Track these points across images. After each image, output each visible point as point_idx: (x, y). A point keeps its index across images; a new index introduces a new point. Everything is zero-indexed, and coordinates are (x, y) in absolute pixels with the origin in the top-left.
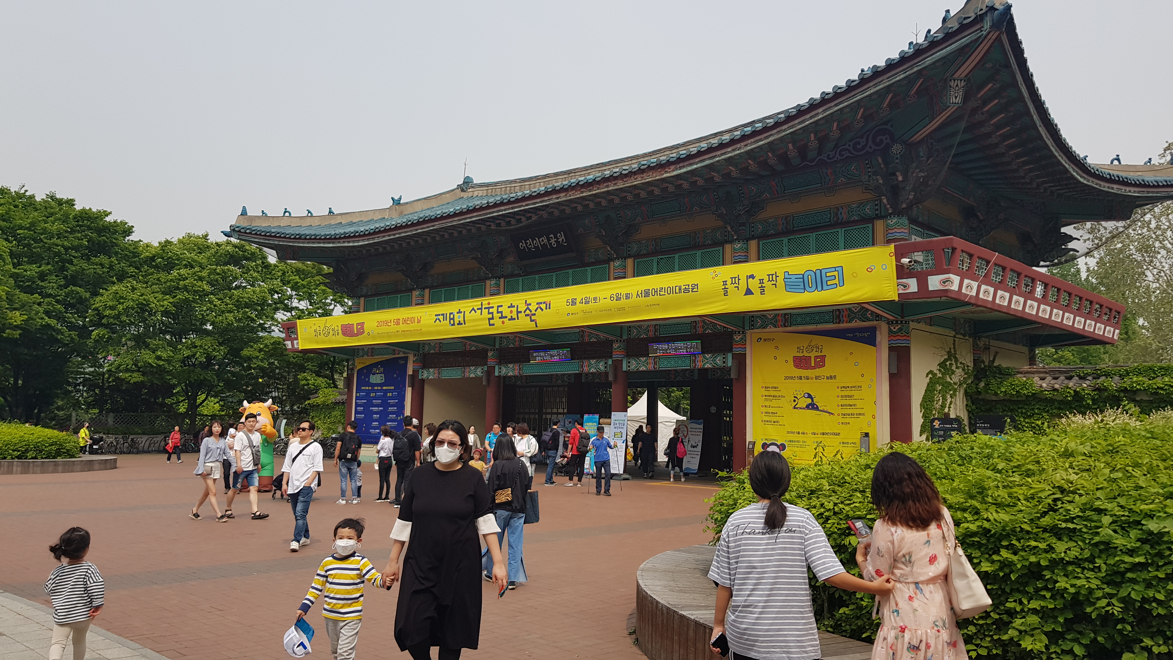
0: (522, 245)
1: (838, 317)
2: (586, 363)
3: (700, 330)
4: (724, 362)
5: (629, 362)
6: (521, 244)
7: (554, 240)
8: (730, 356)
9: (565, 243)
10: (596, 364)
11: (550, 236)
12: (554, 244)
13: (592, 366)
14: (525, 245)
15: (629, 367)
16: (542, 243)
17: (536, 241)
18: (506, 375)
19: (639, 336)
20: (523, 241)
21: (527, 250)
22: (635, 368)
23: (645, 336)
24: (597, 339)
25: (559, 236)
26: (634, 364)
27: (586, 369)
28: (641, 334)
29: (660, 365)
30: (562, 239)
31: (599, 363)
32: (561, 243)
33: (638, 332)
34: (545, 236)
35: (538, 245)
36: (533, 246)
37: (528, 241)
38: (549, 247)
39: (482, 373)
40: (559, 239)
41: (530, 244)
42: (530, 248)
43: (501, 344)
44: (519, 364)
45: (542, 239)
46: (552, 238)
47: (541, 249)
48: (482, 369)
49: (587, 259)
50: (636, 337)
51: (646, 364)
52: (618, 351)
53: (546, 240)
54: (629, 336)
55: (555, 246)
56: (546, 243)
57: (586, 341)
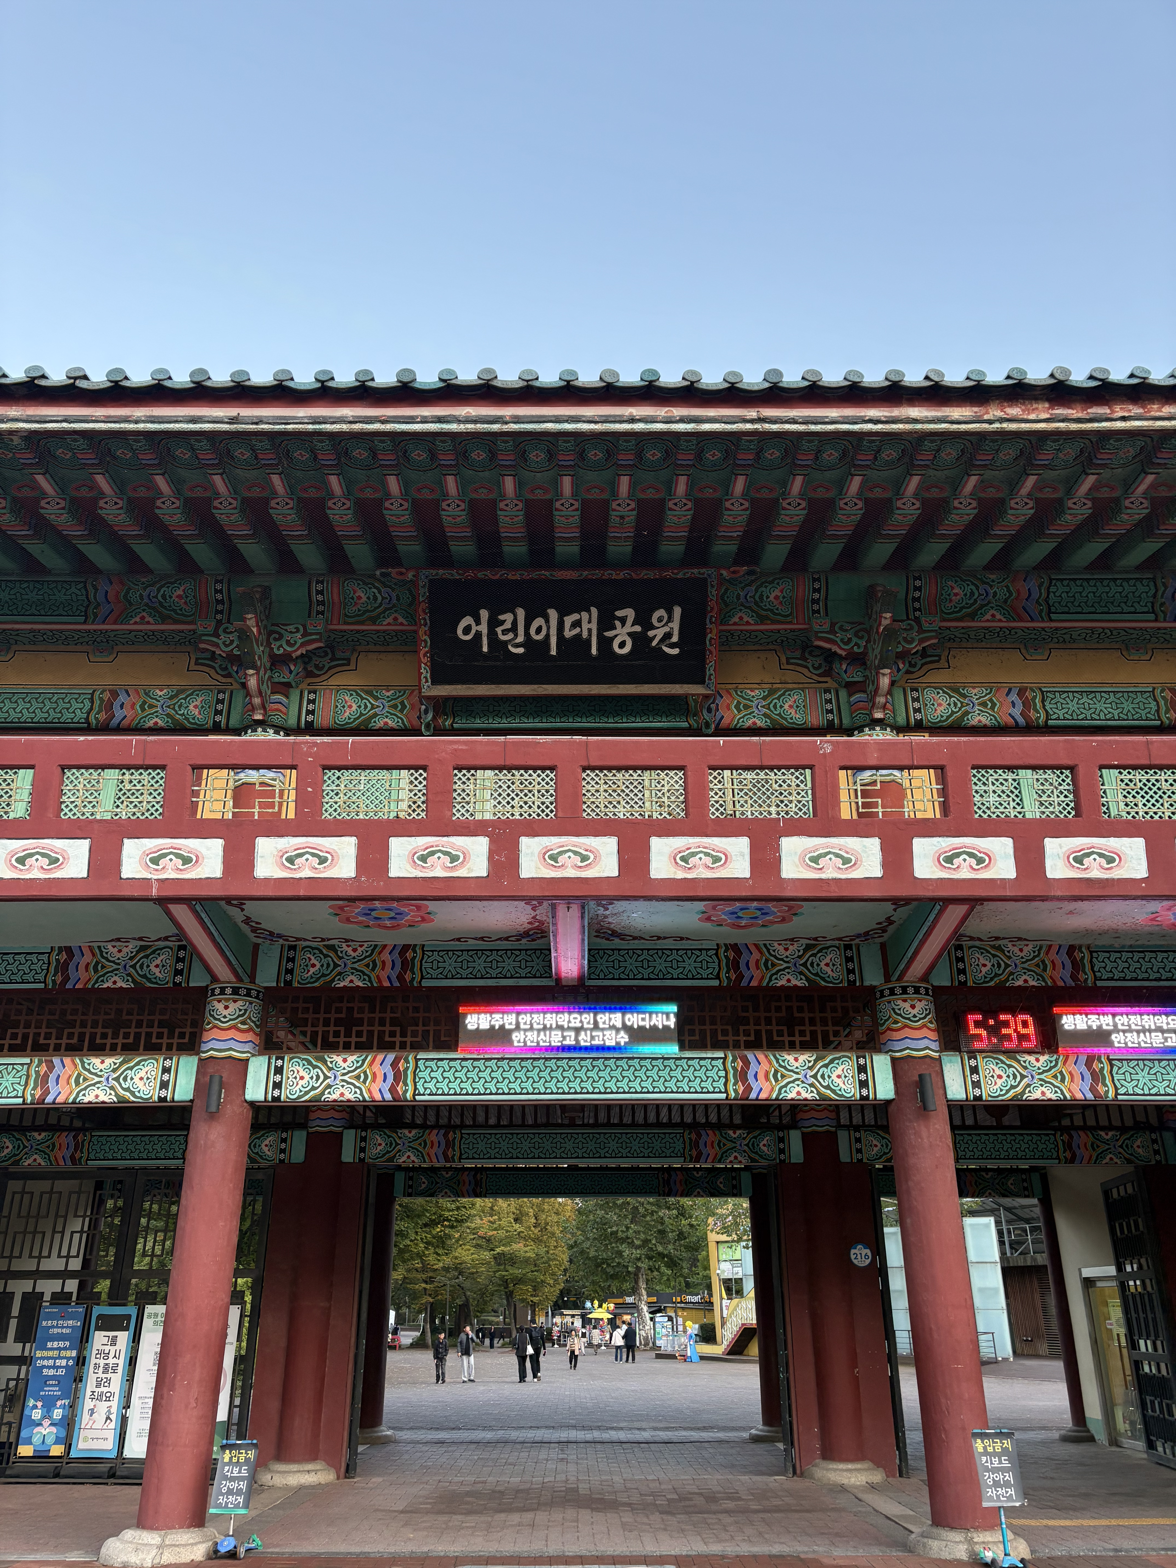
0: (471, 627)
2: (760, 1062)
5: (974, 1069)
6: (467, 621)
7: (628, 628)
9: (672, 646)
10: (810, 1068)
11: (619, 613)
12: (622, 645)
13: (795, 1076)
14: (484, 628)
15: (977, 1085)
16: (568, 633)
17: (547, 621)
18: (316, 1099)
19: (1007, 980)
20: (484, 614)
21: (485, 649)
22: (1008, 1091)
23: (1032, 983)
24: (807, 979)
25: (660, 620)
26: (1000, 1077)
27: (766, 1087)
28: (1012, 973)
29: (1119, 1086)
30: (666, 629)
31: (826, 1066)
32: (654, 643)
33: (999, 966)
34: (594, 611)
35: (548, 636)
36: (520, 639)
37: (508, 617)
38: (594, 651)
39: (164, 1085)
40: (653, 628)
41: (514, 629)
42: (506, 643)
43: (290, 972)
44: (391, 1057)
45: (575, 617)
46: (623, 621)
47: (553, 652)
48: (166, 1070)
49: (731, 715)
50: (992, 984)
51: (1055, 1077)
52: (924, 1026)
53: (594, 626)
54: (962, 978)
55: (627, 650)
56: (590, 634)
57: (754, 983)
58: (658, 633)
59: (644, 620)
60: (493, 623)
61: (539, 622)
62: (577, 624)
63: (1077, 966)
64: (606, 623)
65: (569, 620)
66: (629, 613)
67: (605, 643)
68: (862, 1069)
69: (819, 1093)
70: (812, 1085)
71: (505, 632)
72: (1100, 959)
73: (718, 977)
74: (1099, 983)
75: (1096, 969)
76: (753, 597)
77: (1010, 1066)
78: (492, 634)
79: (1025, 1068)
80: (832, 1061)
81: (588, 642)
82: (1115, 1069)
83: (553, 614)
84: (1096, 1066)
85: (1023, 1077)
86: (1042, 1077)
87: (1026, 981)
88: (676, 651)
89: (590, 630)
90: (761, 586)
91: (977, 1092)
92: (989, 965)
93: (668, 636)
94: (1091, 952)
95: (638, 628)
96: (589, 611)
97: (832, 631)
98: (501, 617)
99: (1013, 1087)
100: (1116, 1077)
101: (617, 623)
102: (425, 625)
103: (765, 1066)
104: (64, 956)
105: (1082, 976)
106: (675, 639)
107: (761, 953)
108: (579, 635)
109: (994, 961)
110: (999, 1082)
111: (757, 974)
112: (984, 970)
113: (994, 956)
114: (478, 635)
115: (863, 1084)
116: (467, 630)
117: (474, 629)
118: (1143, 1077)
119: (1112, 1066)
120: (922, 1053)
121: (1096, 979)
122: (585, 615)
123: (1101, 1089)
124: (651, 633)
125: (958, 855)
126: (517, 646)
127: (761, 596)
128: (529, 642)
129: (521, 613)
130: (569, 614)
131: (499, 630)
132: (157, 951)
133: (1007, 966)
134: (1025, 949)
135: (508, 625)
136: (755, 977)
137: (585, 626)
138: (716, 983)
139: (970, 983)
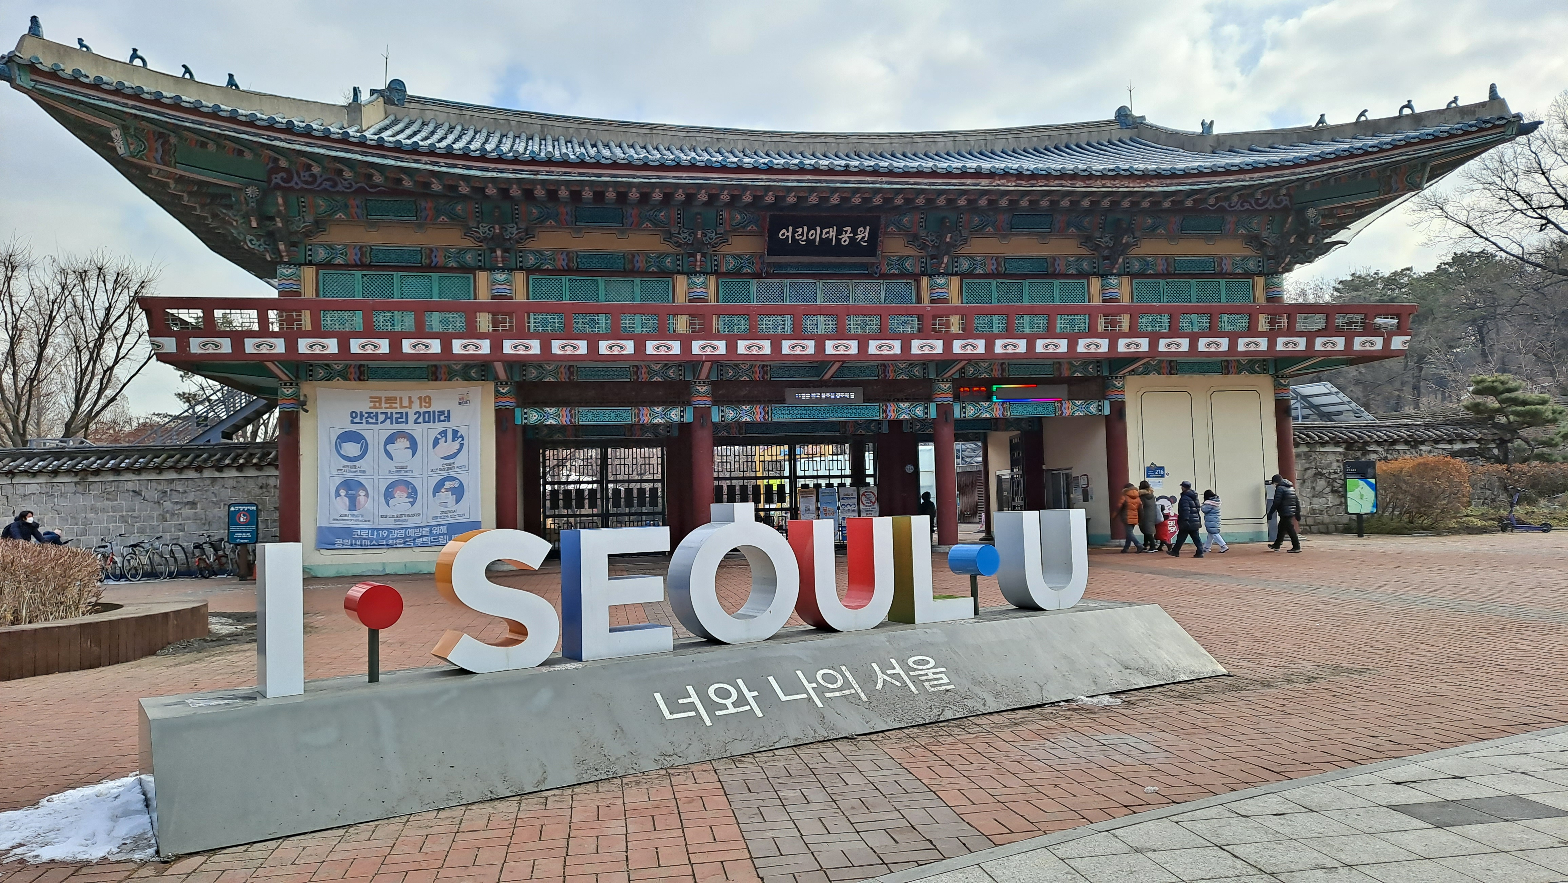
0: (785, 234)
1: (1227, 367)
2: (891, 407)
3: (1066, 373)
4: (1100, 410)
5: (964, 408)
6: (784, 231)
7: (848, 235)
8: (1107, 404)
9: (865, 242)
10: (908, 408)
11: (845, 229)
12: (845, 241)
13: (903, 411)
14: (790, 234)
15: (964, 413)
16: (824, 237)
17: (816, 232)
18: (737, 421)
20: (791, 228)
21: (790, 242)
22: (974, 414)
23: (987, 376)
24: (909, 376)
25: (861, 231)
26: (972, 410)
27: (893, 415)
29: (1011, 412)
30: (863, 235)
31: (914, 407)
32: (857, 241)
34: (835, 228)
35: (815, 237)
36: (804, 238)
37: (800, 230)
38: (833, 244)
39: (682, 417)
40: (858, 235)
41: (802, 234)
42: (798, 240)
43: (722, 375)
44: (762, 406)
45: (827, 230)
46: (846, 232)
47: (817, 244)
48: (682, 411)
49: (885, 269)
50: (973, 377)
51: (990, 410)
52: (948, 393)
53: (834, 234)
55: (847, 243)
56: (832, 237)
57: (890, 378)
58: (860, 237)
59: (854, 231)
60: (794, 232)
61: (813, 232)
62: (828, 233)
63: (1003, 370)
64: (839, 232)
65: (824, 231)
66: (849, 229)
67: (838, 240)
68: (926, 408)
69: (911, 417)
70: (908, 414)
71: (798, 236)
72: (1011, 368)
76: (897, 220)
77: (975, 407)
78: (793, 236)
79: (981, 407)
80: (916, 406)
81: (831, 240)
83: (818, 229)
84: (1005, 406)
85: (980, 410)
86: (985, 410)
88: (866, 244)
89: (832, 235)
90: (900, 216)
91: (964, 415)
92: (973, 370)
93: (864, 237)
94: (1009, 365)
95: (852, 235)
96: (833, 228)
97: (927, 236)
98: (798, 230)
99: (976, 413)
100: (1011, 409)
101: (844, 232)
102: (766, 231)
103: (893, 407)
104: (635, 369)
105: (1004, 374)
106: (866, 239)
108: (828, 237)
109: (975, 369)
110: (972, 412)
113: (975, 367)
114: (788, 236)
115: (926, 413)
116: (783, 235)
118: (1020, 409)
119: (1010, 405)
120: (947, 403)
122: (831, 229)
123: (1005, 413)
124: (857, 237)
125: (967, 346)
126: (803, 241)
127: (900, 220)
128: (808, 240)
129: (805, 228)
130: (825, 229)
131: (796, 235)
132: (671, 367)
133: (979, 374)
135: (800, 233)
136: (891, 376)
139: (965, 377)
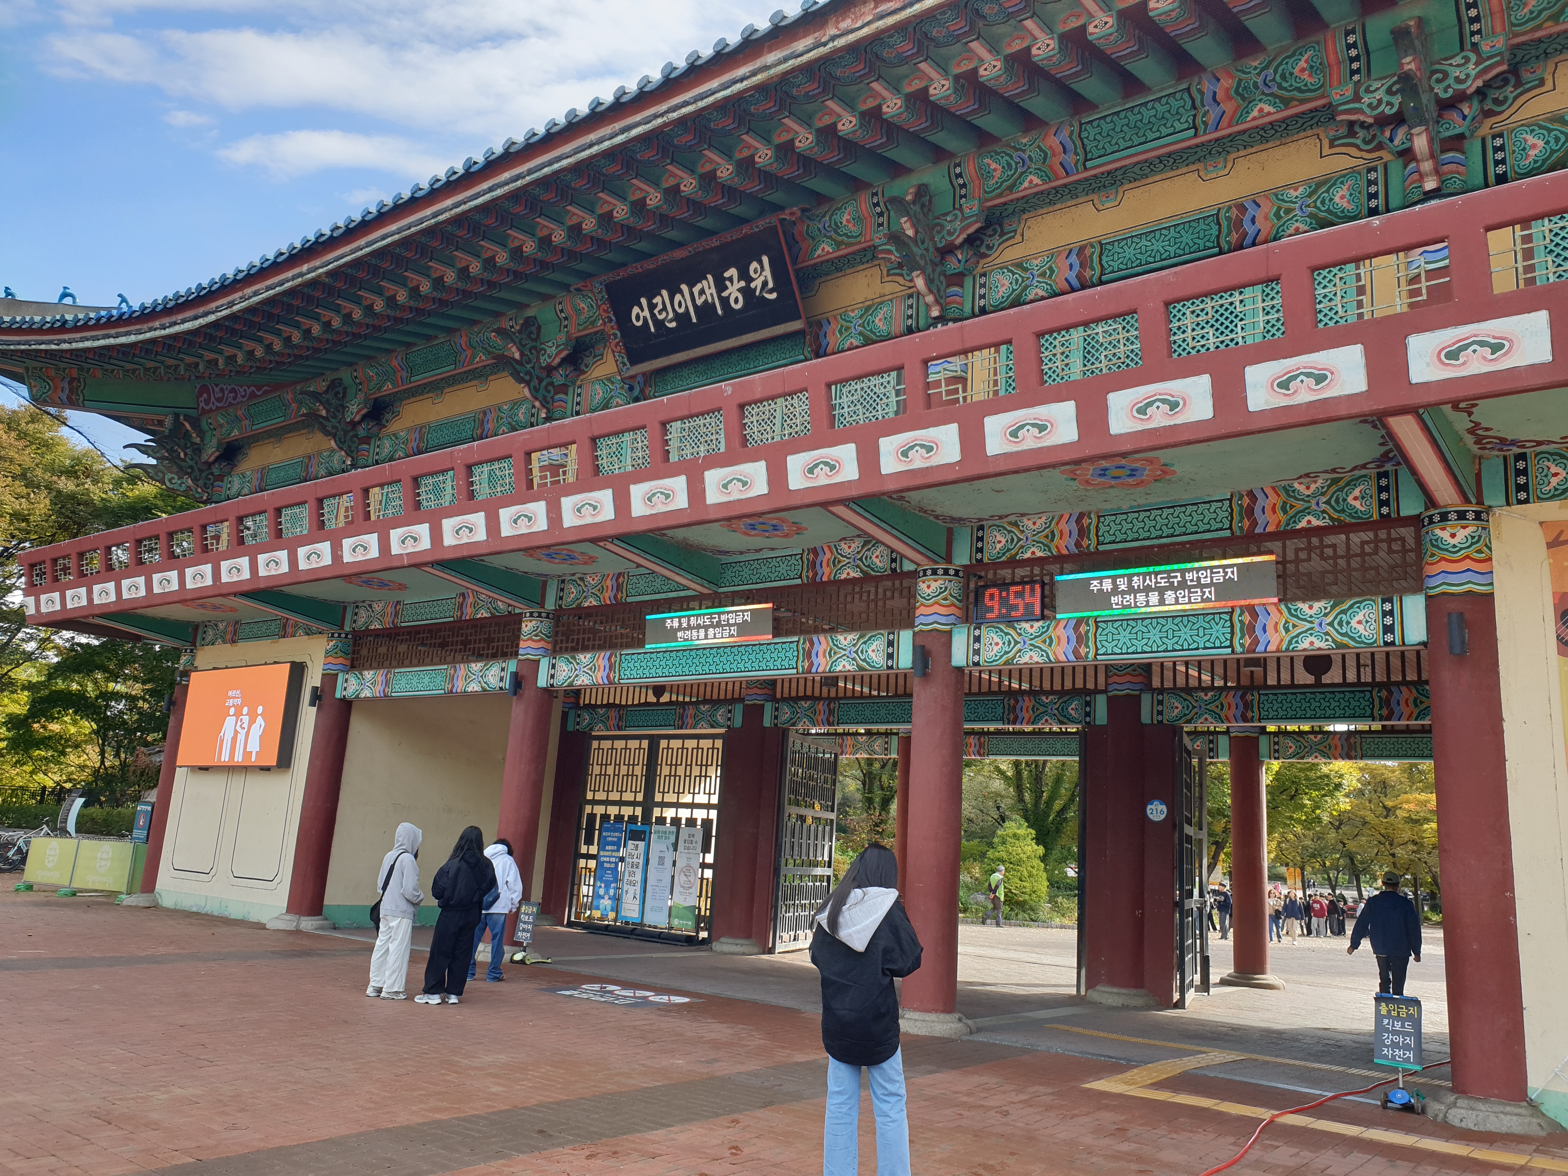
0: (639, 314)
2: (822, 643)
3: (1270, 521)
4: (1389, 628)
6: (636, 310)
7: (737, 285)
8: (1415, 605)
9: (771, 291)
10: (854, 645)
11: (727, 275)
12: (736, 300)
13: (843, 652)
14: (646, 313)
15: (977, 652)
16: (699, 302)
17: (683, 296)
18: (571, 685)
19: (1017, 554)
20: (644, 301)
21: (653, 330)
22: (1001, 657)
23: (1039, 554)
24: (862, 571)
25: (755, 271)
26: (997, 644)
27: (823, 662)
28: (1022, 547)
29: (1099, 646)
30: (762, 278)
31: (865, 643)
32: (757, 293)
33: (1012, 540)
34: (709, 277)
35: (687, 307)
36: (671, 315)
37: (657, 300)
38: (720, 312)
39: (500, 679)
40: (753, 280)
41: (665, 308)
42: (663, 321)
43: (562, 598)
44: (608, 653)
45: (699, 287)
46: (731, 279)
47: (694, 320)
48: (502, 669)
49: (835, 340)
50: (1004, 558)
51: (1044, 642)
52: (936, 603)
53: (713, 290)
54: (979, 556)
55: (741, 304)
56: (713, 299)
57: (825, 579)
58: (757, 284)
59: (744, 275)
60: (652, 307)
61: (678, 297)
62: (702, 292)
63: (1083, 532)
64: (721, 286)
65: (696, 290)
66: (732, 272)
67: (725, 301)
68: (890, 644)
69: (858, 666)
70: (854, 659)
71: (660, 312)
72: (1106, 523)
73: (800, 577)
74: (1101, 548)
75: (1100, 534)
76: (830, 226)
77: (1007, 634)
78: (653, 316)
79: (1020, 635)
80: (869, 639)
81: (714, 304)
82: (1100, 630)
83: (684, 287)
84: (1083, 629)
85: (1016, 643)
86: (1032, 642)
87: (1033, 553)
88: (773, 296)
89: (712, 295)
90: (832, 215)
91: (976, 659)
92: (1004, 541)
93: (765, 283)
94: (1099, 517)
95: (743, 284)
96: (706, 279)
98: (654, 301)
99: (1006, 653)
100: (1099, 638)
101: (728, 283)
102: (611, 321)
103: (824, 645)
104: (461, 599)
105: (1085, 542)
106: (771, 285)
107: (832, 552)
108: (706, 301)
109: (1009, 537)
110: (996, 648)
111: (826, 570)
112: (999, 546)
113: (1009, 532)
114: (645, 319)
115: (890, 656)
116: (638, 318)
117: (642, 315)
118: (1124, 637)
119: (1097, 628)
120: (930, 627)
121: (1099, 543)
122: (704, 282)
123: (1083, 650)
124: (753, 285)
125: (816, 466)
126: (671, 321)
127: (836, 223)
128: (677, 317)
129: (665, 293)
130: (694, 285)
131: (656, 311)
133: (1019, 540)
134: (1039, 522)
135: (660, 307)
136: (826, 573)
137: (708, 292)
138: (799, 581)
139: (985, 560)
